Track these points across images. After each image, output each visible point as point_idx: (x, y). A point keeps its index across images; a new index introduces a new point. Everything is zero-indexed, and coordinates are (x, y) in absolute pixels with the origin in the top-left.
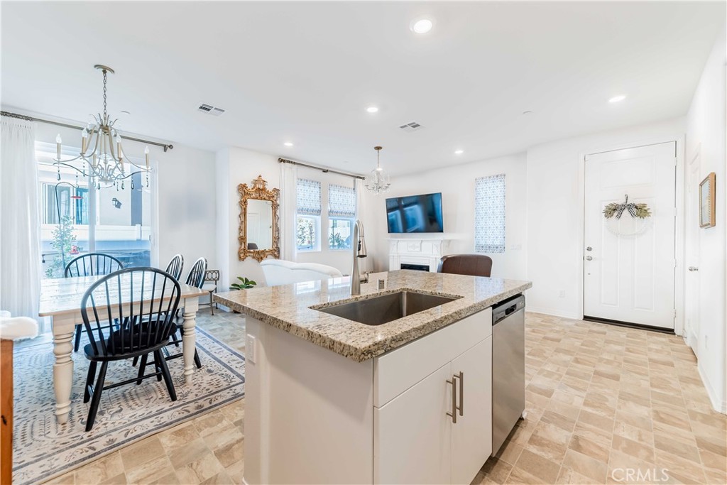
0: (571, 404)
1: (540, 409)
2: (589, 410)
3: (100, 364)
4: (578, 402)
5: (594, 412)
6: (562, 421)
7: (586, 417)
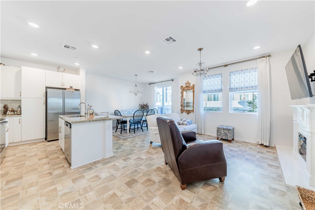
0: (61, 184)
1: (70, 173)
2: (53, 187)
3: (118, 124)
4: (59, 187)
5: (50, 188)
6: (59, 176)
7: (52, 184)
